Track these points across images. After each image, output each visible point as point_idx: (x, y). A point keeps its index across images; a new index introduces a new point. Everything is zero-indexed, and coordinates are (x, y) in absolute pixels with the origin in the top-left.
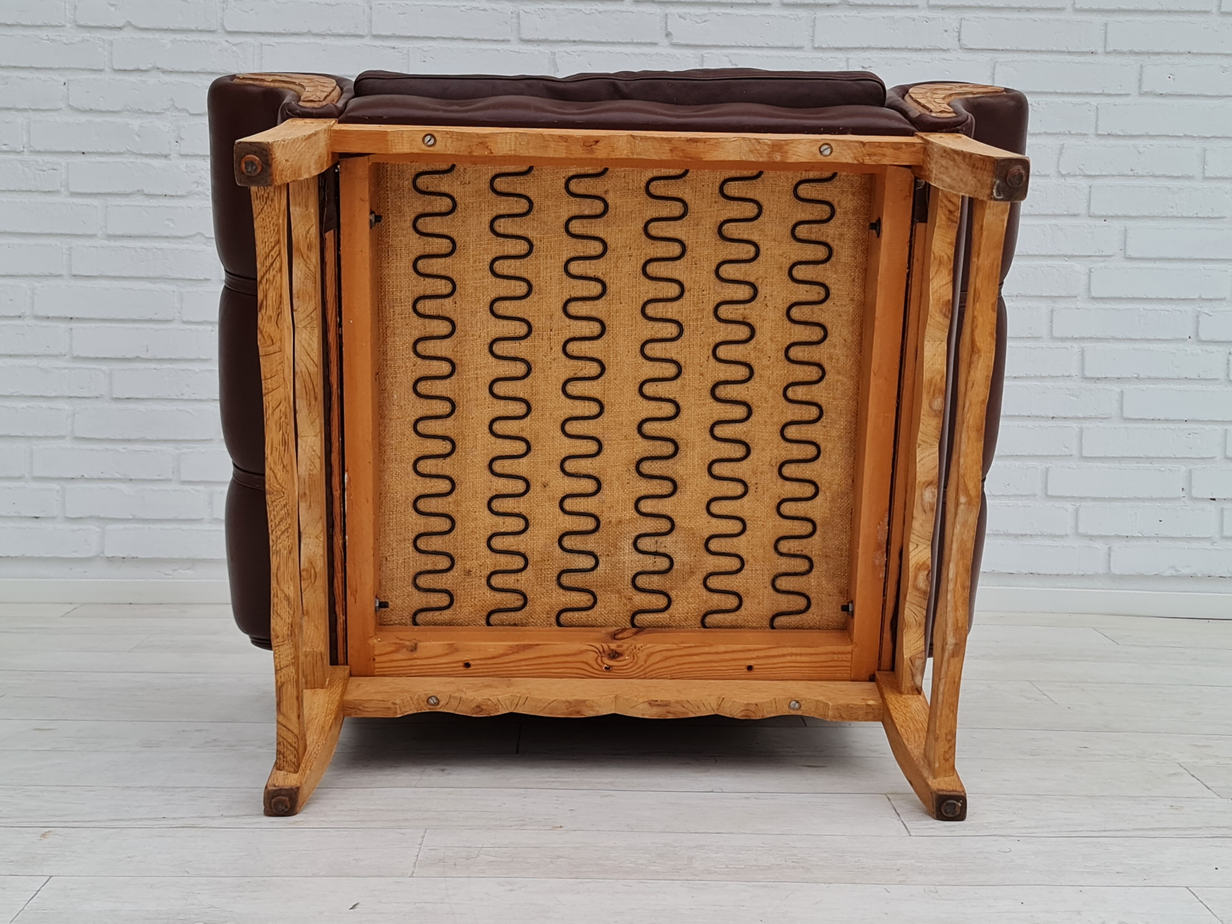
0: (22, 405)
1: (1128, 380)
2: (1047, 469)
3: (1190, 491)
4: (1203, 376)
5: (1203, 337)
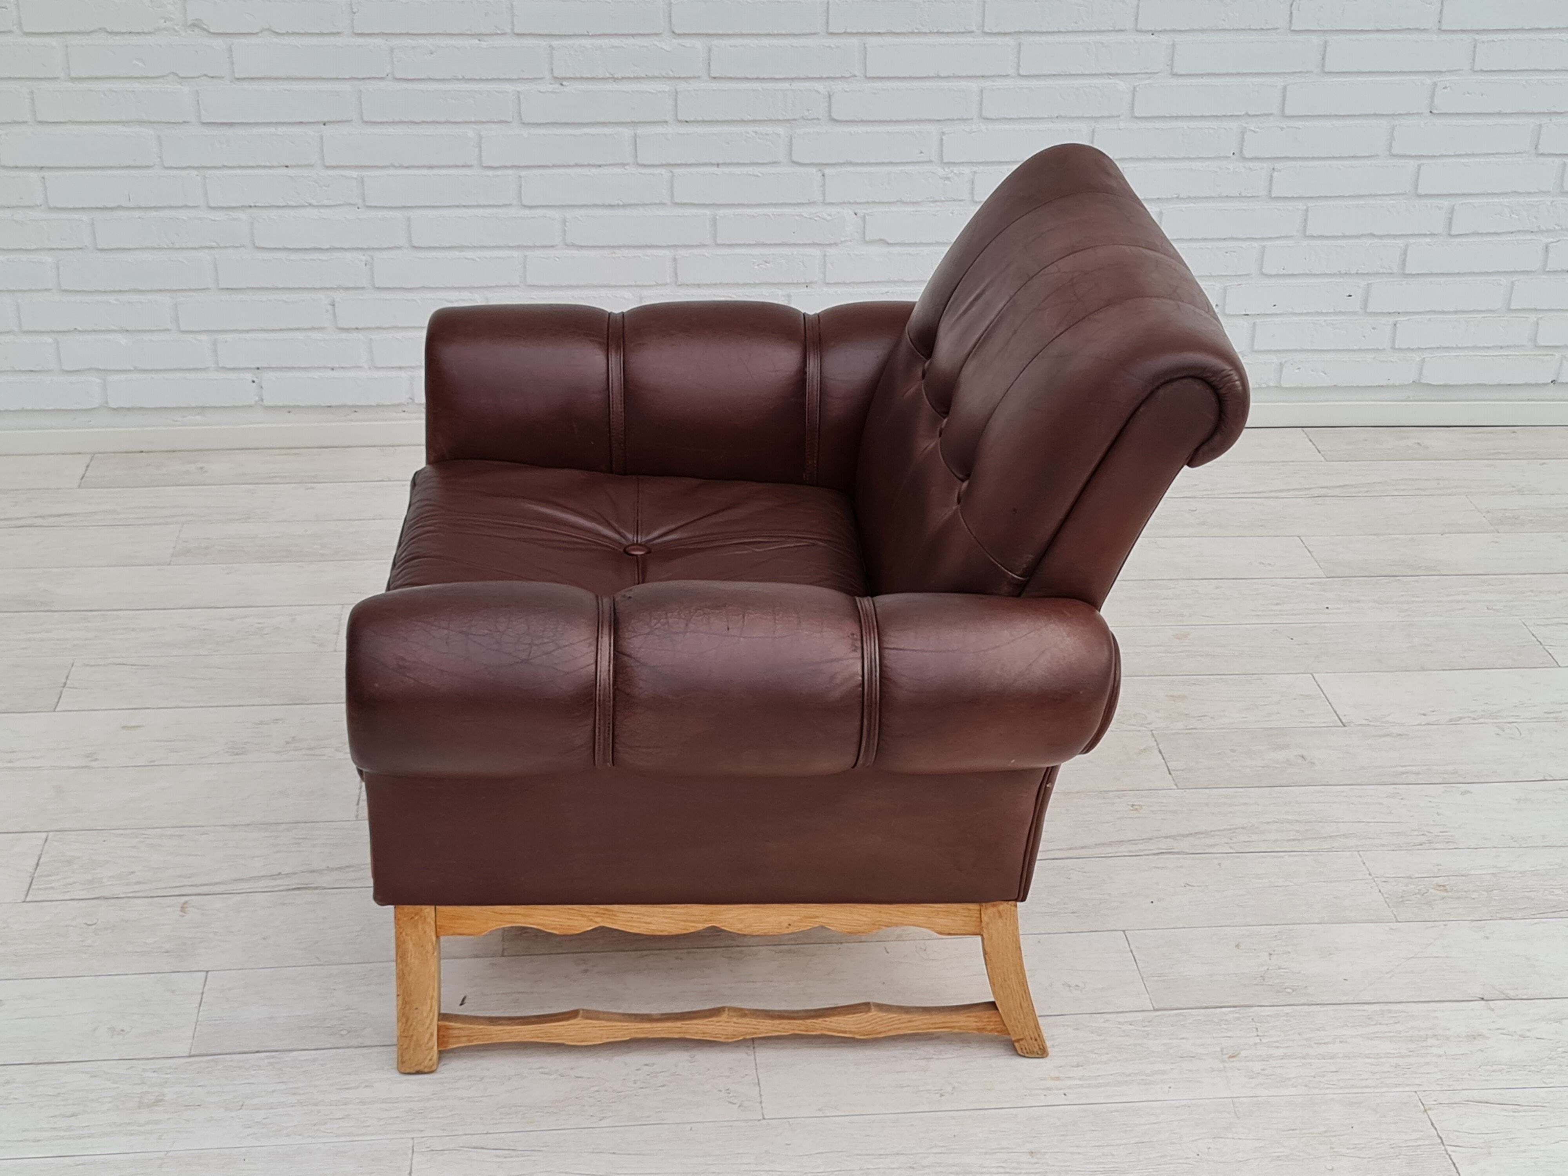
1: (1168, 200)
4: (1244, 193)
5: (1247, 155)
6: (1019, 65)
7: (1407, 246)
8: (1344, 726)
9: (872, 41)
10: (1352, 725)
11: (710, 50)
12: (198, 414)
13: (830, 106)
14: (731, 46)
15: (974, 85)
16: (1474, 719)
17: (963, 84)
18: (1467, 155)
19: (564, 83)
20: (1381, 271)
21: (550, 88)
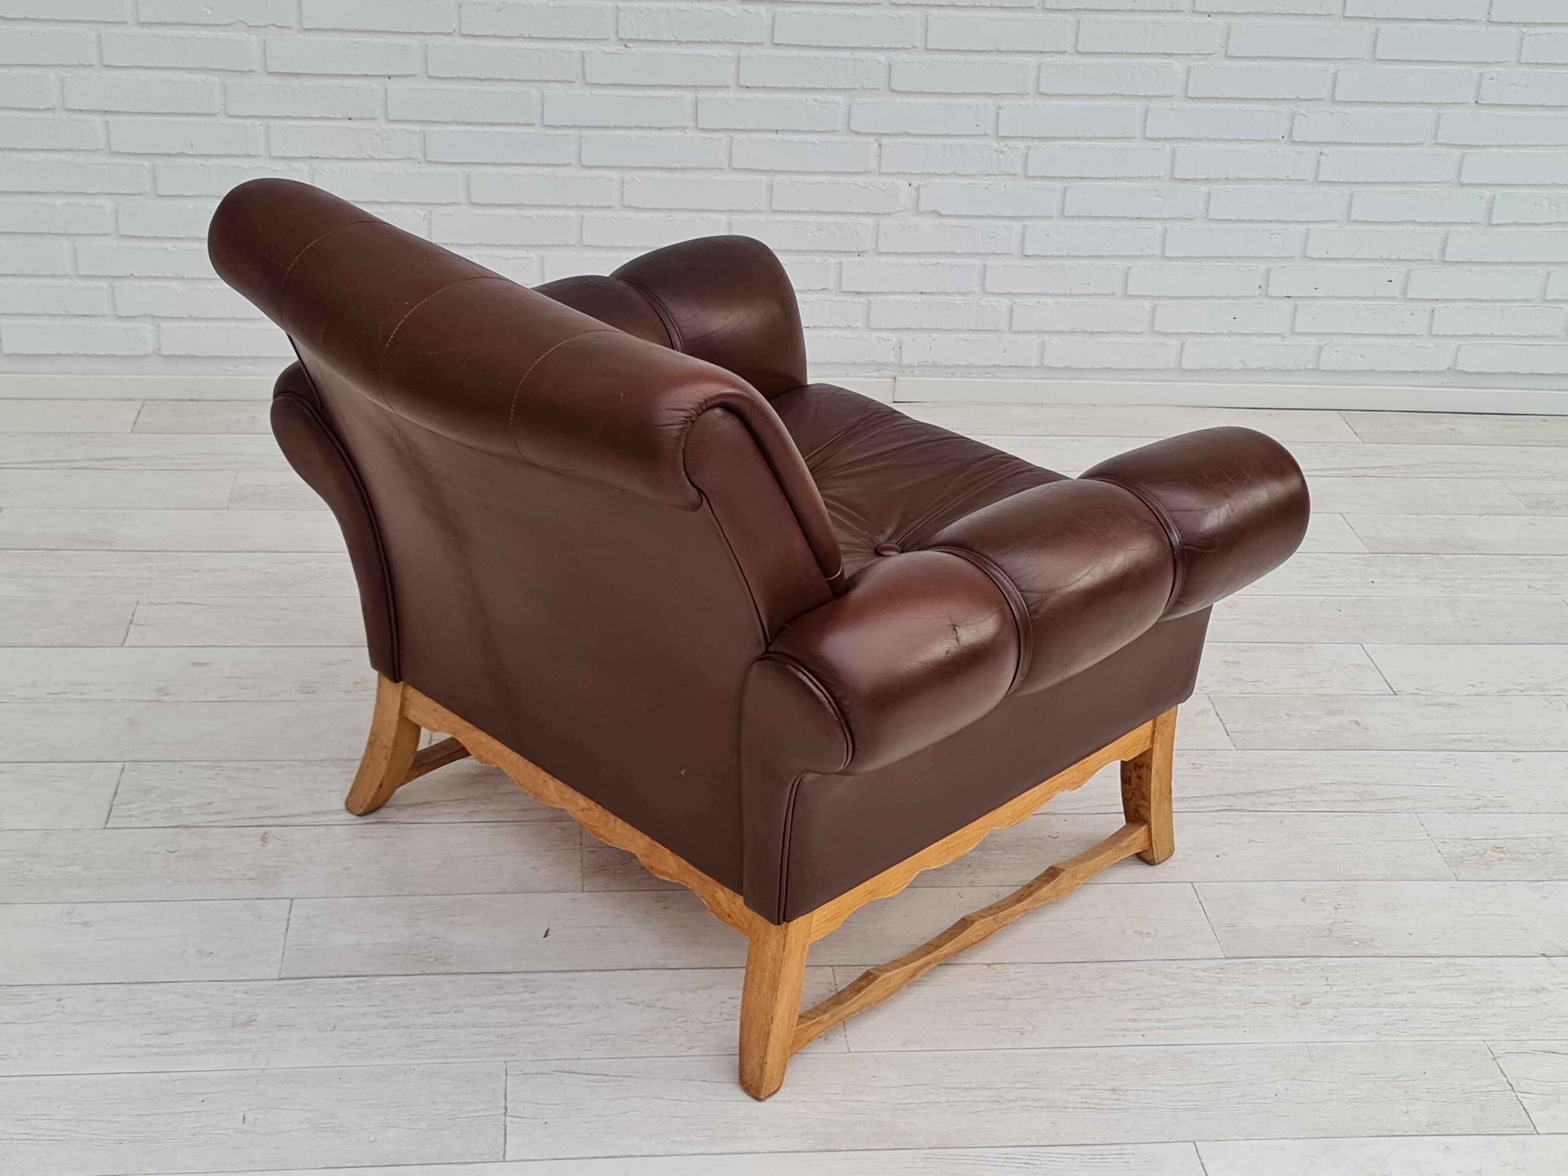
0: (60, 201)
1: (1217, 180)
2: (1129, 269)
3: (1267, 290)
4: (1291, 177)
5: (1296, 138)
6: (1077, 42)
7: (1448, 234)
8: (1396, 694)
9: (935, 13)
10: (1403, 693)
11: (774, 17)
12: (250, 364)
13: (890, 76)
14: (794, 13)
15: (1032, 60)
16: (1522, 691)
17: (1021, 58)
18: (1509, 146)
19: (629, 45)
20: (1422, 257)
21: (615, 49)
